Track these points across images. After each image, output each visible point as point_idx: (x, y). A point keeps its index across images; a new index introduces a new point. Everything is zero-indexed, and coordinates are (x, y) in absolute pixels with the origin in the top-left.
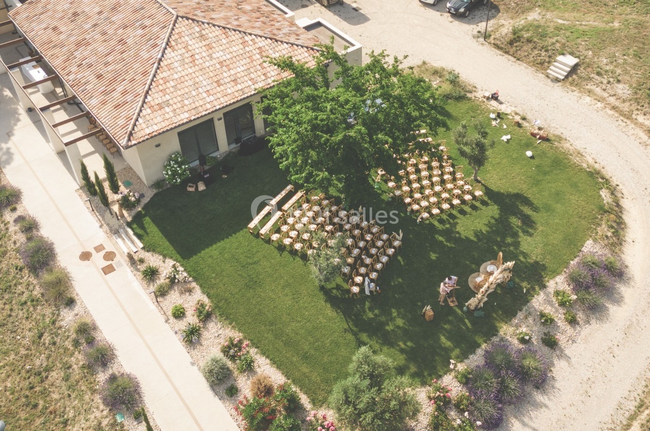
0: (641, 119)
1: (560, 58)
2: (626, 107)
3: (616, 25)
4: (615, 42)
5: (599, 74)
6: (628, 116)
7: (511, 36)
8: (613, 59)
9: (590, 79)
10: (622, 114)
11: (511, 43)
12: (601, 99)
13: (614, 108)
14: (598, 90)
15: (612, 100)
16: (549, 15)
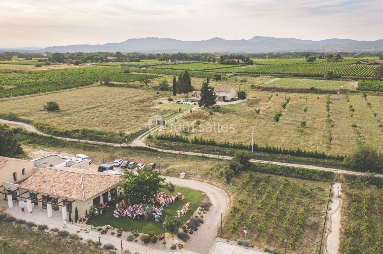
0: (205, 181)
1: (181, 173)
2: (200, 180)
3: (192, 165)
4: (193, 168)
5: (191, 175)
6: (202, 181)
7: (167, 172)
8: (193, 171)
9: (191, 176)
10: (200, 181)
11: (167, 173)
12: (195, 180)
13: (198, 181)
14: (193, 178)
15: (197, 179)
16: (174, 166)
